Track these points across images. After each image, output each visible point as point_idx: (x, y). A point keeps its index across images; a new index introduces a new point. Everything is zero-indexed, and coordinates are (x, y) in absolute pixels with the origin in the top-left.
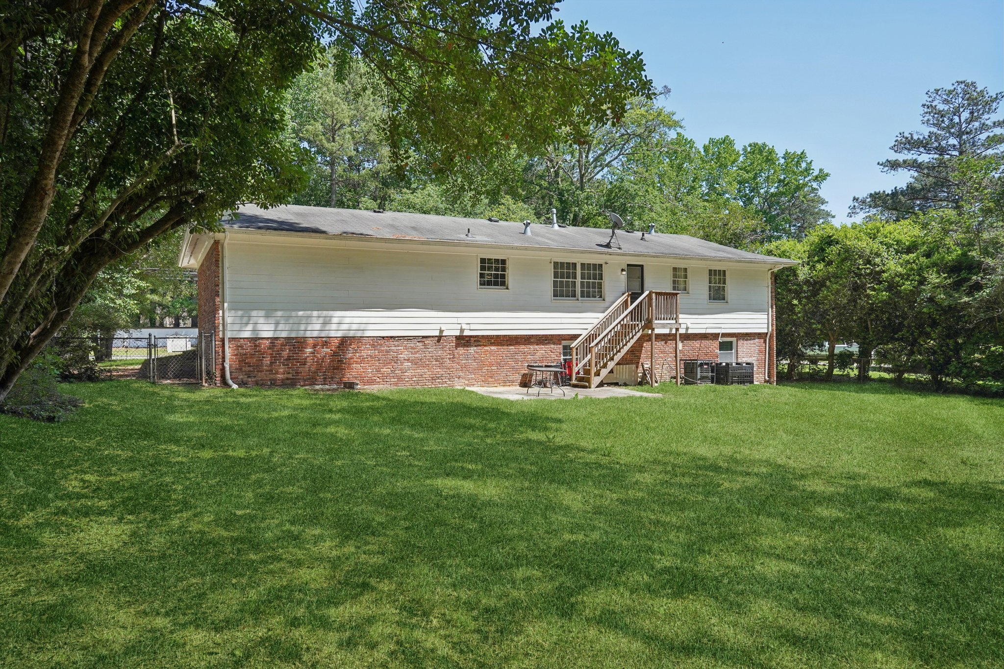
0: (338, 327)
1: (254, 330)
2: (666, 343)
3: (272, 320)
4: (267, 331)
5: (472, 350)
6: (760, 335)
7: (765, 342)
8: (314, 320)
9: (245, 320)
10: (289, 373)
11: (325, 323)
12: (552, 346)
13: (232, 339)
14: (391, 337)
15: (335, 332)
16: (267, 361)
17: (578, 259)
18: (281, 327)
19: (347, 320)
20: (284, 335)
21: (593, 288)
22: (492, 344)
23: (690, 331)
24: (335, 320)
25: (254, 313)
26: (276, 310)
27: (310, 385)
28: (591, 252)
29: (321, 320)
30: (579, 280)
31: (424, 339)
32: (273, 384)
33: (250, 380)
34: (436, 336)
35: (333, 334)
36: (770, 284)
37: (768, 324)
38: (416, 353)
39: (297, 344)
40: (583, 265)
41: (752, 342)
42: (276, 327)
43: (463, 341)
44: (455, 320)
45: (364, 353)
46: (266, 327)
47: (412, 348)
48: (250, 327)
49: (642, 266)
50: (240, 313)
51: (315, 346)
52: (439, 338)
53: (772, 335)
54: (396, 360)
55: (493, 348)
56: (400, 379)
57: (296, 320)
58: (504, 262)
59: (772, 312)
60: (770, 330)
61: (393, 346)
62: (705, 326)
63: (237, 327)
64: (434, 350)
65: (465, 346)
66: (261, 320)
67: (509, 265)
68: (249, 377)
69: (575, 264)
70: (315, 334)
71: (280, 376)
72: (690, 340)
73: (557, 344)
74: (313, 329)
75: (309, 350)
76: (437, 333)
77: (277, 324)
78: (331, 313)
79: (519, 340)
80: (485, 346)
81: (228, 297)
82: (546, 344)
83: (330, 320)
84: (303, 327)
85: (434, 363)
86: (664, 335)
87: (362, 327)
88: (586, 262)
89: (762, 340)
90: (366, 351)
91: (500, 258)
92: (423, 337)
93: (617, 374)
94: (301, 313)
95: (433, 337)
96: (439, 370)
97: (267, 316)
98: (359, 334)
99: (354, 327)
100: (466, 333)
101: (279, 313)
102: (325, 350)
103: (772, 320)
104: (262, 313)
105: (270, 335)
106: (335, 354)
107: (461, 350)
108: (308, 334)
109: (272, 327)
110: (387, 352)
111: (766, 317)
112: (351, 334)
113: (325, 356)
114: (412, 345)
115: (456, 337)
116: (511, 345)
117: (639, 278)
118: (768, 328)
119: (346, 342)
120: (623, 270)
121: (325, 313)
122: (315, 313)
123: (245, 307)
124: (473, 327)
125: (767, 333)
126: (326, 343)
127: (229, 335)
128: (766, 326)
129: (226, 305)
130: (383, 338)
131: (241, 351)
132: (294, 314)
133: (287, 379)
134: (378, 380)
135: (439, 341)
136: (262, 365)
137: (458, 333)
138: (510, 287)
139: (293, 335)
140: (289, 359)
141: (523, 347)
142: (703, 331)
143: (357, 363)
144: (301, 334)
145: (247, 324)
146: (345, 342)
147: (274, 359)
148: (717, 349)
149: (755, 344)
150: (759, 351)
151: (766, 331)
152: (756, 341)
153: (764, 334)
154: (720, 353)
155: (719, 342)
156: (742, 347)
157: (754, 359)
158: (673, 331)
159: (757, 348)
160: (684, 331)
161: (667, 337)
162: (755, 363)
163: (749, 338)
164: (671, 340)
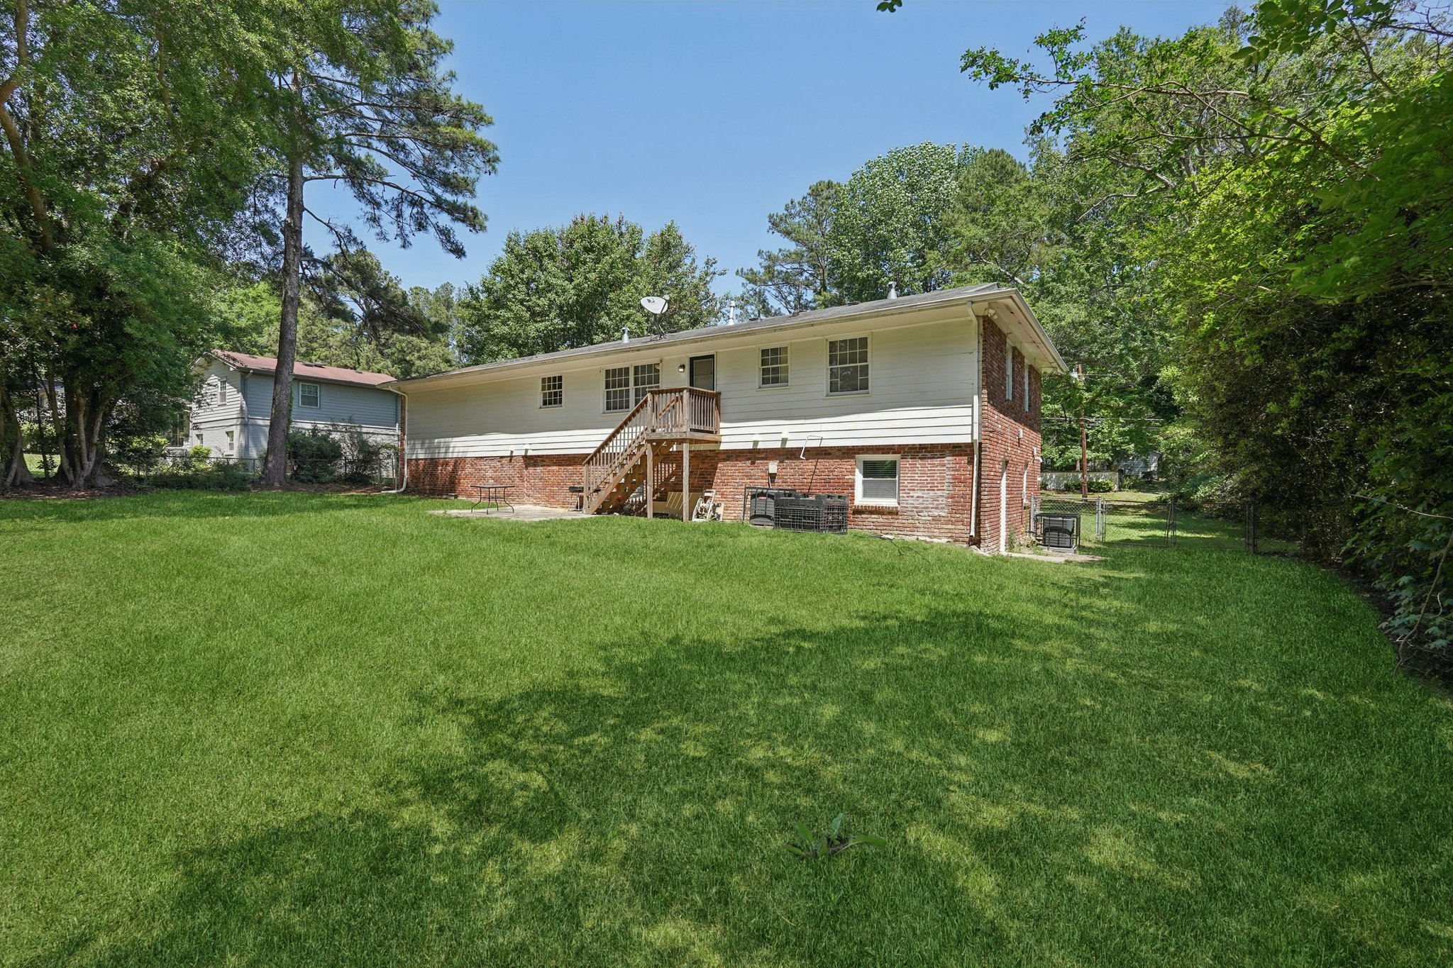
0: (454, 450)
1: (417, 454)
2: (753, 463)
3: (424, 446)
4: (422, 454)
5: (540, 469)
6: (956, 449)
7: (971, 462)
8: (443, 445)
10: (431, 485)
11: (447, 448)
13: (408, 460)
14: (481, 458)
15: (452, 454)
16: (422, 476)
17: (630, 362)
18: (428, 451)
19: (458, 444)
20: (429, 457)
22: (555, 464)
23: (789, 445)
24: (452, 445)
26: (426, 438)
27: (441, 496)
29: (445, 445)
30: (632, 386)
31: (500, 459)
33: (416, 489)
34: (508, 456)
35: (451, 456)
37: (972, 426)
38: (497, 471)
39: (434, 463)
40: (636, 368)
41: (937, 461)
42: (426, 451)
43: (531, 461)
44: (521, 441)
46: (422, 451)
47: (494, 467)
49: (712, 357)
50: (412, 442)
51: (442, 466)
52: (511, 457)
53: (980, 447)
55: (555, 468)
57: (434, 445)
58: (560, 378)
59: (980, 401)
60: (976, 437)
61: (481, 464)
62: (805, 436)
63: (410, 452)
64: (510, 470)
65: (533, 465)
66: (420, 446)
69: (627, 371)
70: (443, 456)
71: (427, 489)
74: (441, 453)
75: (440, 468)
76: (509, 454)
77: (426, 449)
78: (450, 439)
79: (577, 460)
80: (550, 466)
81: (406, 431)
83: (450, 445)
84: (437, 451)
85: (509, 481)
86: (750, 451)
87: (466, 449)
88: (640, 363)
89: (965, 459)
90: (468, 470)
91: (557, 375)
92: (502, 457)
94: (436, 440)
95: (506, 457)
97: (422, 443)
98: (464, 456)
99: (462, 449)
100: (530, 453)
101: (427, 440)
102: (448, 468)
103: (980, 418)
104: (420, 440)
105: (423, 457)
106: (453, 471)
107: (531, 470)
108: (439, 456)
109: (424, 451)
110: (479, 470)
111: (969, 412)
112: (461, 455)
113: (447, 473)
114: (494, 464)
115: (524, 456)
116: (570, 465)
117: (709, 375)
118: (973, 434)
119: (458, 461)
120: (682, 366)
121: (447, 439)
122: (443, 439)
123: (413, 438)
124: (533, 447)
125: (973, 444)
126: (448, 463)
127: (406, 457)
128: (968, 429)
130: (478, 458)
131: (412, 469)
132: (433, 440)
133: (431, 490)
134: (476, 493)
135: (510, 461)
136: (421, 479)
137: (524, 453)
138: (563, 405)
139: (433, 457)
140: (431, 475)
141: (580, 467)
143: (464, 479)
144: (436, 456)
147: (426, 475)
148: (852, 473)
149: (944, 465)
150: (957, 480)
151: (968, 440)
152: (948, 459)
153: (967, 445)
154: (864, 482)
155: (865, 463)
156: (910, 471)
157: (942, 495)
158: (760, 446)
159: (948, 475)
160: (778, 445)
161: (754, 455)
162: (943, 501)
163: (929, 455)
164: (762, 459)
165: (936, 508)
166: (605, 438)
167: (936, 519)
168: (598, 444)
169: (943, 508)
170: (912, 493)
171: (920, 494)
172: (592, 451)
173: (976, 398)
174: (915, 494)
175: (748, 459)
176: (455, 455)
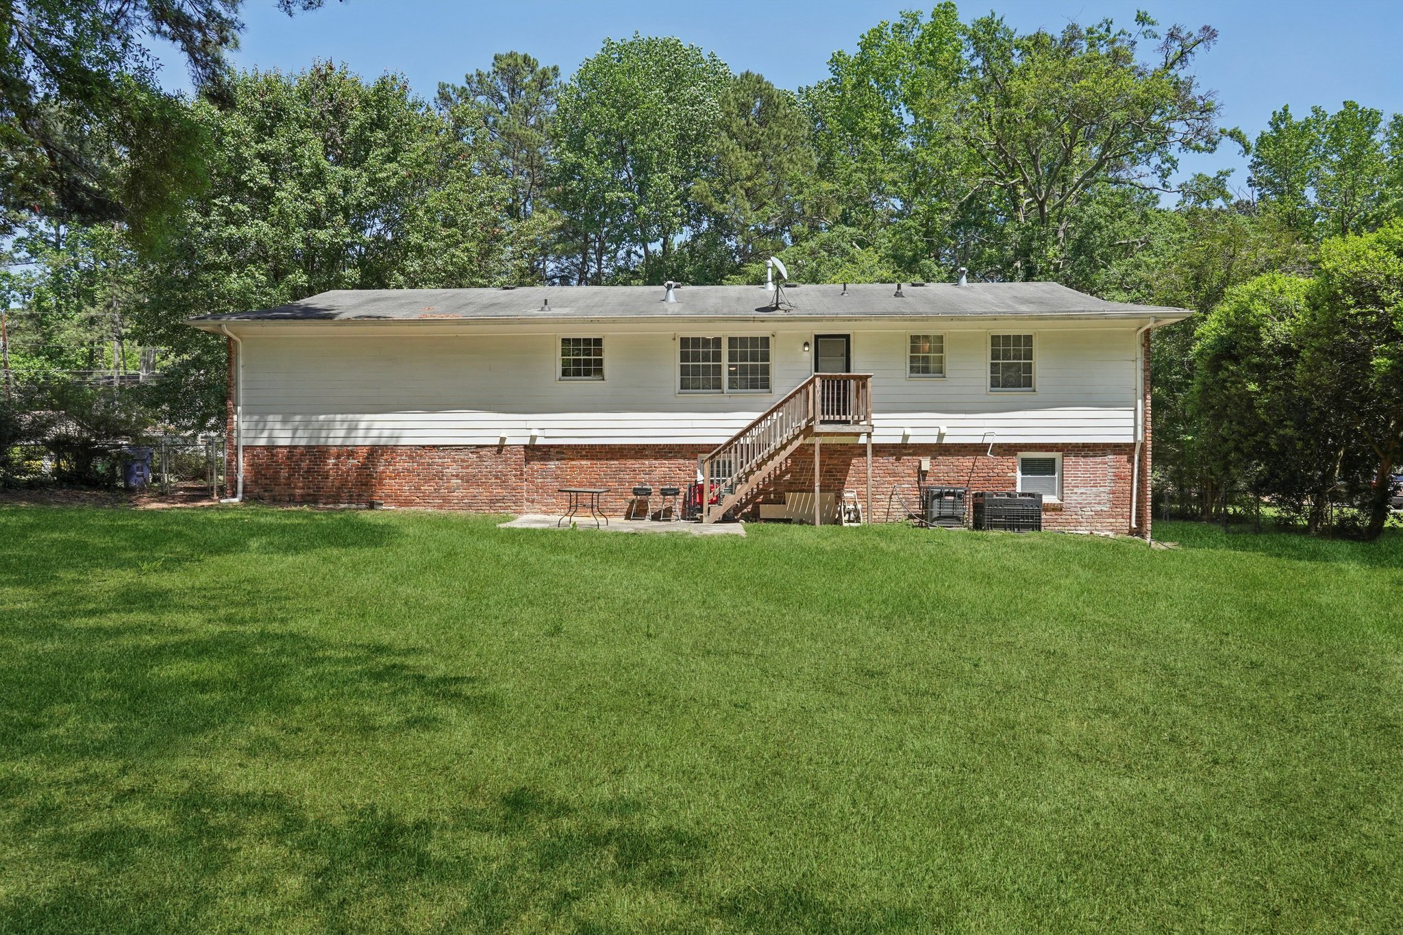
0: (367, 433)
1: (270, 437)
2: (898, 459)
3: (289, 426)
4: (283, 438)
5: (552, 465)
6: (1117, 449)
7: (1131, 460)
8: (338, 425)
9: (261, 426)
10: (309, 488)
11: (350, 429)
12: (681, 461)
13: (246, 448)
14: (434, 446)
15: (362, 439)
16: (284, 473)
17: (725, 332)
18: (300, 433)
19: (377, 425)
20: (303, 442)
21: (751, 374)
23: (946, 440)
24: (362, 425)
25: (271, 418)
26: (295, 414)
27: (335, 503)
28: (746, 320)
29: (346, 425)
30: (725, 362)
31: (479, 450)
32: (292, 500)
33: (266, 494)
34: (495, 446)
35: (359, 442)
36: (1139, 355)
37: (1135, 427)
38: (467, 467)
39: (318, 453)
40: (732, 341)
41: (1099, 459)
42: (294, 433)
43: (535, 452)
44: (523, 425)
45: (399, 467)
46: (283, 434)
47: (463, 461)
48: (266, 434)
49: (847, 337)
50: (256, 418)
51: (338, 457)
52: (500, 448)
53: (1143, 447)
54: (440, 476)
55: (583, 462)
56: (446, 501)
57: (316, 425)
58: (598, 342)
59: (1145, 405)
60: (1140, 437)
61: (437, 457)
62: (982, 431)
63: (252, 434)
64: (491, 464)
65: (541, 459)
66: (278, 426)
67: (606, 346)
68: (265, 491)
69: (718, 342)
70: (339, 442)
71: (298, 492)
72: (950, 455)
73: (689, 459)
74: (336, 437)
75: (332, 461)
76: (497, 442)
77: (295, 430)
78: (358, 416)
79: (625, 452)
80: (573, 459)
81: (241, 401)
82: (670, 458)
83: (357, 425)
84: (324, 434)
85: (493, 481)
86: (894, 446)
87: (397, 433)
88: (739, 335)
89: (1125, 458)
90: (402, 464)
91: (592, 337)
92: (478, 446)
93: (791, 506)
94: (322, 417)
95: (491, 446)
96: (500, 490)
97: (284, 422)
98: (392, 442)
99: (386, 433)
100: (539, 442)
101: (298, 418)
102: (351, 461)
103: (1145, 421)
104: (279, 417)
105: (286, 442)
106: (364, 466)
108: (331, 442)
109: (289, 434)
110: (429, 465)
111: (1131, 414)
112: (383, 442)
113: (351, 469)
114: (462, 457)
115: (525, 446)
116: (612, 459)
117: (842, 355)
118: (1135, 435)
119: (376, 451)
120: (806, 344)
121: (350, 417)
122: (339, 417)
123: (260, 411)
124: (548, 433)
125: (1135, 444)
126: (351, 454)
127: (243, 442)
128: (1131, 431)
129: (239, 408)
130: (424, 447)
131: (257, 461)
132: (314, 418)
133: (309, 495)
134: (418, 500)
135: (499, 452)
136: (279, 478)
137: (527, 442)
138: (606, 377)
139: (313, 443)
140: (308, 471)
141: (633, 462)
142: (978, 440)
143: (391, 478)
144: (322, 442)
145: (263, 430)
146: (374, 452)
147: (293, 471)
148: (1014, 470)
149: (1106, 463)
150: (1118, 477)
151: (1130, 440)
152: (1110, 458)
153: (1127, 445)
154: (1022, 479)
155: (1023, 460)
156: (1075, 468)
157: (1104, 492)
158: (911, 441)
159: (1110, 472)
160: (934, 440)
161: (900, 450)
162: (1105, 497)
163: (1091, 453)
164: (909, 454)
165: (1099, 503)
166: (746, 424)
167: (1099, 514)
168: (735, 433)
169: (1105, 503)
170: (1076, 490)
171: (1083, 490)
172: (723, 441)
173: (1140, 402)
174: (1078, 491)
175: (892, 455)
176: (368, 442)
